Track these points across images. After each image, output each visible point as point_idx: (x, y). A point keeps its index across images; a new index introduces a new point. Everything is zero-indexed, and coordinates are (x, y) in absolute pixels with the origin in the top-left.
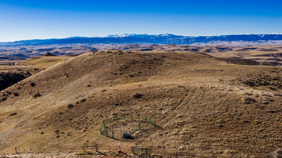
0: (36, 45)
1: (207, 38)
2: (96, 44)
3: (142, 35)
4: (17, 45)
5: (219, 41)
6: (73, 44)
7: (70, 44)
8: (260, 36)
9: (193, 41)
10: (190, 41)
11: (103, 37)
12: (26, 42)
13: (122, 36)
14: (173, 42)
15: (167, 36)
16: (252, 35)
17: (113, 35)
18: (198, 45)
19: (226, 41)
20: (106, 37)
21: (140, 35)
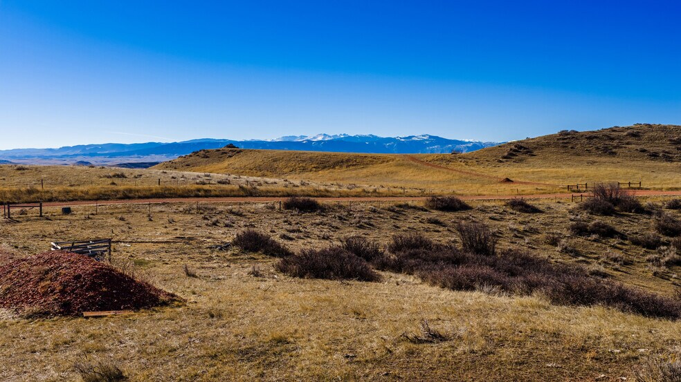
0: (112, 155)
3: (366, 138)
4: (67, 156)
11: (269, 140)
12: (87, 149)
13: (314, 138)
15: (426, 140)
17: (295, 137)
20: (277, 141)
21: (361, 137)
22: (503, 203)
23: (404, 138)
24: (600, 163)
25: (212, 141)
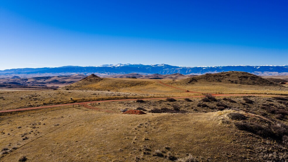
0: (28, 73)
1: (203, 69)
3: (138, 65)
4: (8, 74)
6: (67, 73)
7: (64, 73)
8: (256, 68)
9: (189, 71)
10: (187, 72)
11: (97, 67)
12: (17, 70)
13: (116, 65)
14: (169, 72)
15: (163, 66)
16: (247, 66)
17: (108, 65)
20: (101, 67)
21: (136, 65)
22: (184, 99)
23: (154, 65)
24: (216, 84)
25: (72, 67)
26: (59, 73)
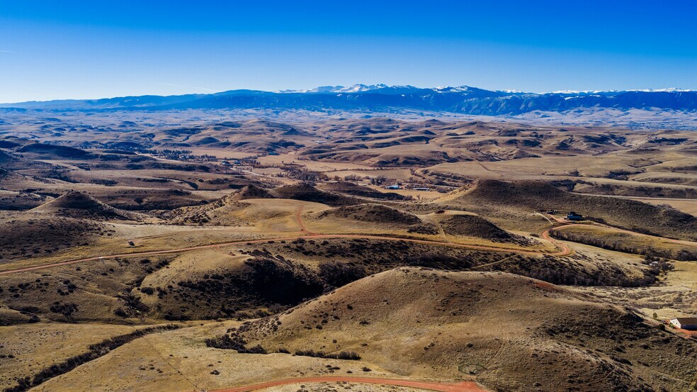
0: (151, 109)
1: (566, 99)
2: (290, 110)
3: (402, 89)
4: (108, 110)
5: (596, 108)
6: (236, 110)
7: (230, 110)
9: (530, 105)
10: (523, 106)
11: (304, 92)
12: (126, 101)
13: (351, 89)
14: (478, 108)
15: (465, 92)
17: (331, 88)
18: (543, 117)
19: (616, 107)
20: (314, 91)
21: (398, 88)
23: (442, 90)
26: (218, 108)
